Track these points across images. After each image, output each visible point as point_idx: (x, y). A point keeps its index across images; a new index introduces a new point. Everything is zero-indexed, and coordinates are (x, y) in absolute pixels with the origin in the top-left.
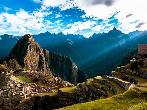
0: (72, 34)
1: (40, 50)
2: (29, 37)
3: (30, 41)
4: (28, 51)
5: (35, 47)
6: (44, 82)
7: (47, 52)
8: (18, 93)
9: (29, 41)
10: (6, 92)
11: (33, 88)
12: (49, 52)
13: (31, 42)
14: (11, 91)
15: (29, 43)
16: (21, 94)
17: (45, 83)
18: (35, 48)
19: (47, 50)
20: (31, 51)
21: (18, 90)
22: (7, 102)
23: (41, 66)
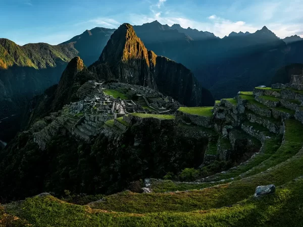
0: (195, 30)
1: (143, 52)
2: (128, 29)
3: (129, 34)
4: (125, 52)
5: (136, 44)
6: (147, 101)
7: (153, 56)
8: (105, 109)
9: (127, 34)
10: (89, 105)
11: (130, 106)
12: (156, 56)
13: (129, 37)
14: (95, 106)
15: (128, 39)
16: (109, 112)
17: (148, 103)
18: (136, 47)
19: (153, 53)
20: (129, 51)
21: (105, 106)
22: (88, 120)
23: (144, 79)
